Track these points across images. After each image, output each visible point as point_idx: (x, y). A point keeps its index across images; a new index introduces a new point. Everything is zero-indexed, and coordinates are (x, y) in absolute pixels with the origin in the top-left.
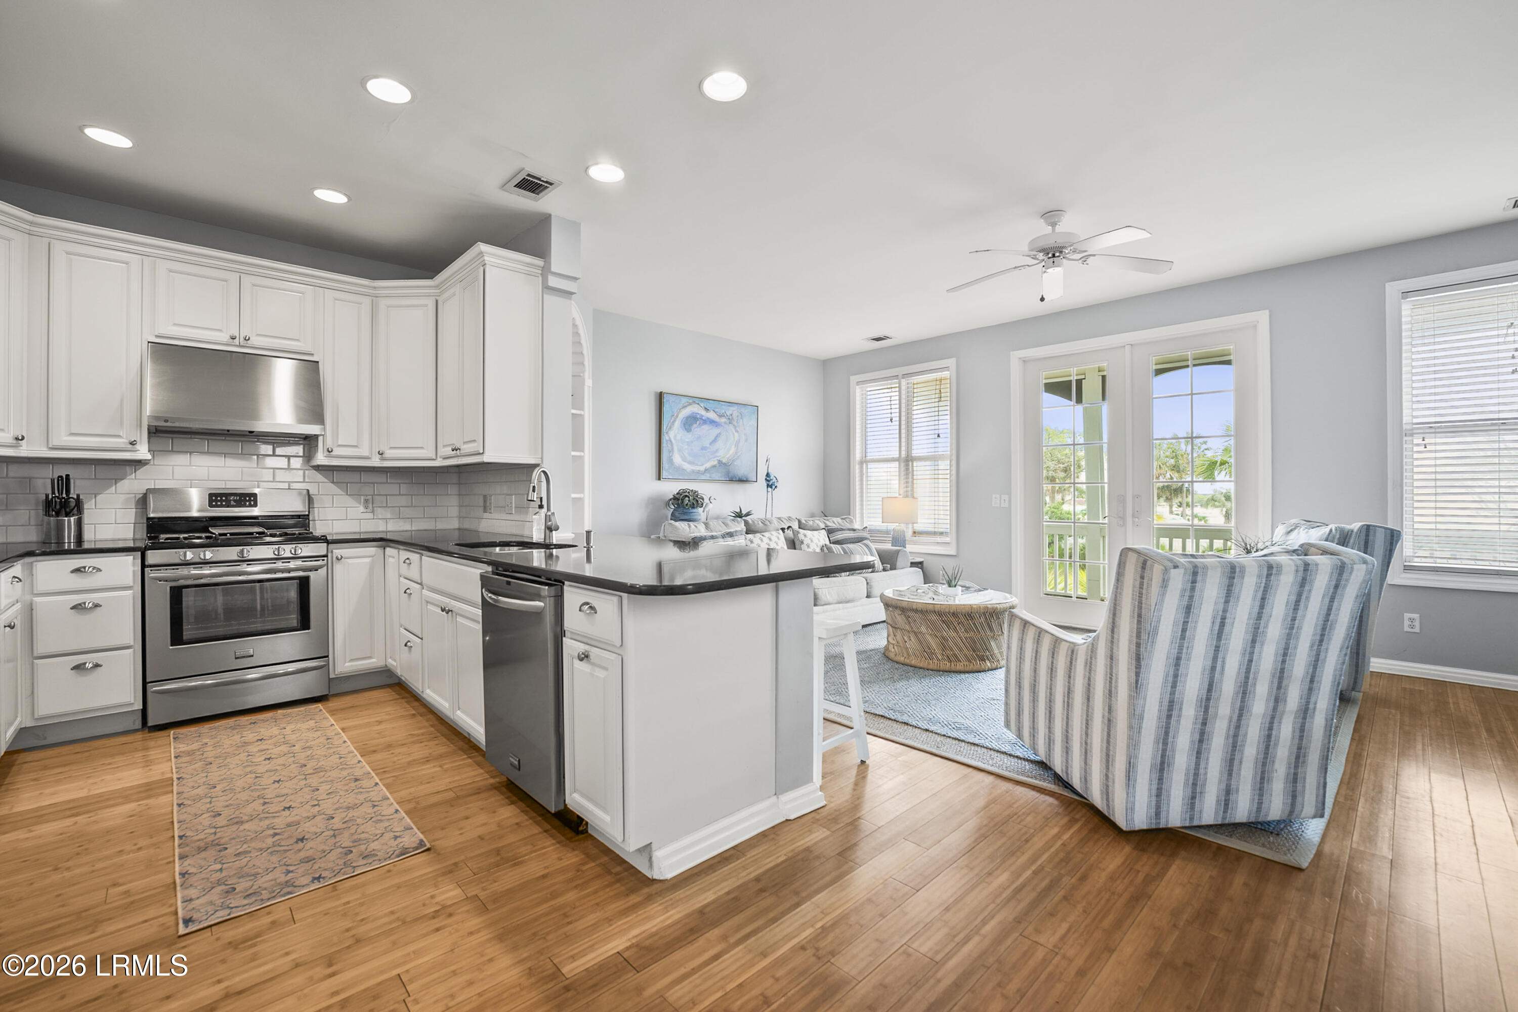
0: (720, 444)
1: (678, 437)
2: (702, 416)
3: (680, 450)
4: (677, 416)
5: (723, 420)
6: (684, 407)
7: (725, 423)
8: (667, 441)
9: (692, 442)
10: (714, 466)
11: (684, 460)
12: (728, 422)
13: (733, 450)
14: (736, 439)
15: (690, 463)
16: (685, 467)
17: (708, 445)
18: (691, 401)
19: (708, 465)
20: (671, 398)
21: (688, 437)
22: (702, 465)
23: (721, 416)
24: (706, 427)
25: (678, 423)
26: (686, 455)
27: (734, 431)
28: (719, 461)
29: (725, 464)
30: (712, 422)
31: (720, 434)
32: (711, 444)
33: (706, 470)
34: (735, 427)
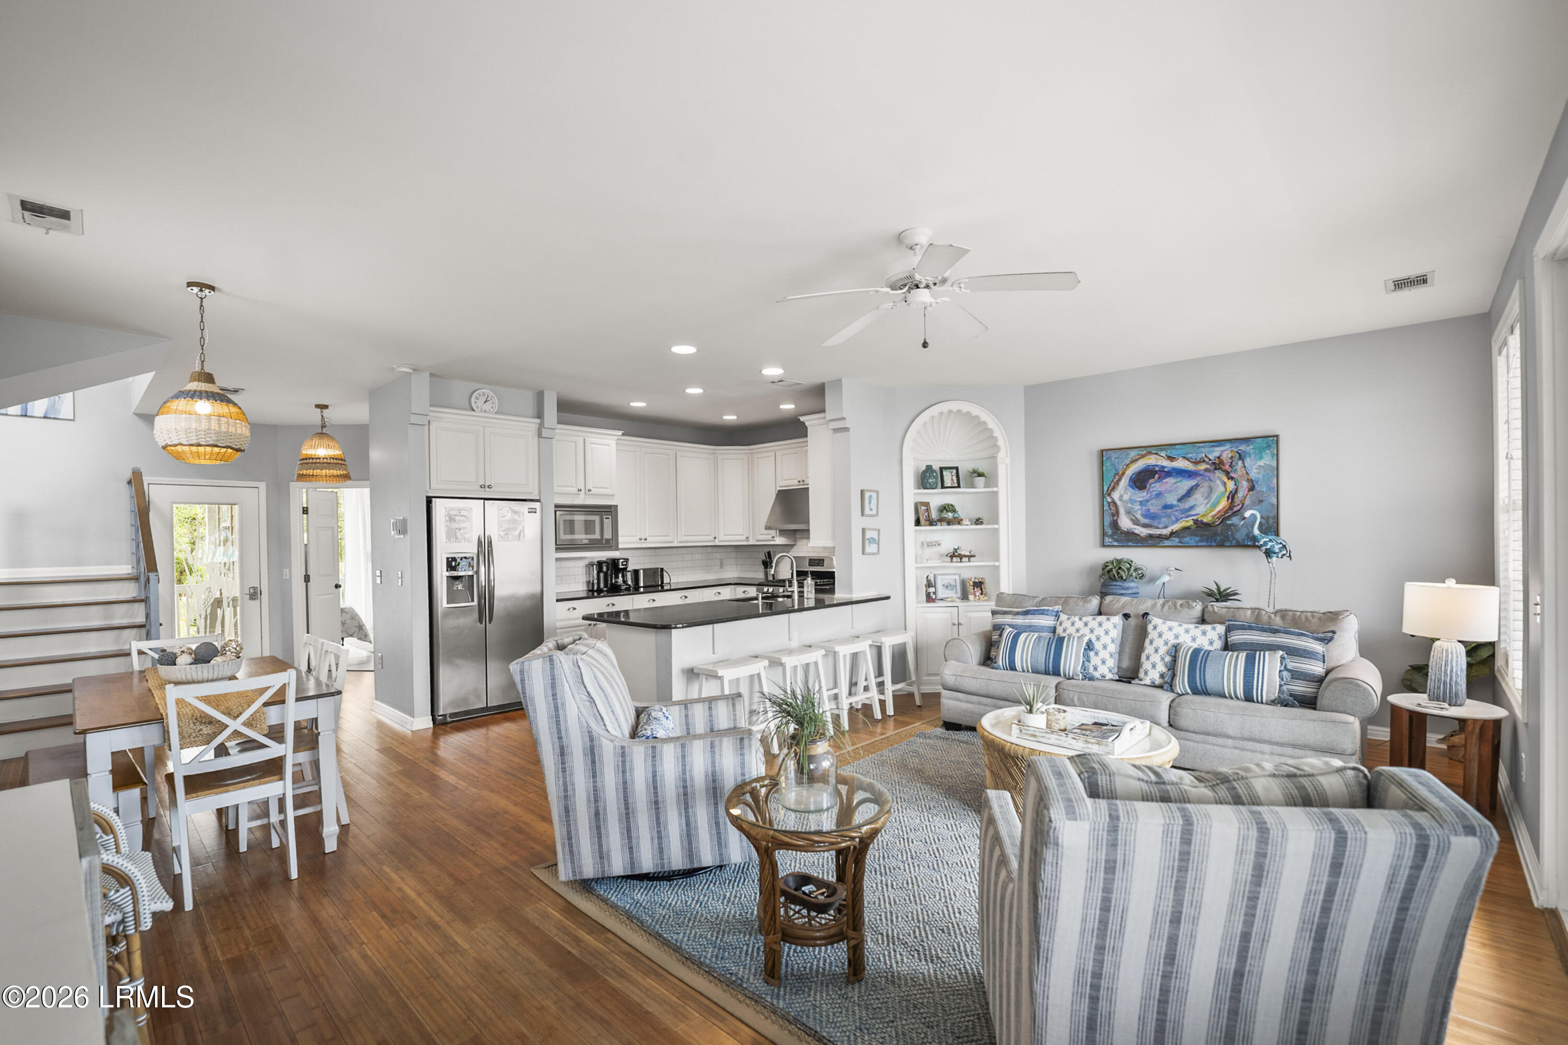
0: (1198, 498)
1: (1126, 497)
2: (1164, 467)
3: (1128, 513)
4: (1123, 474)
5: (1203, 467)
6: (1134, 461)
7: (1206, 470)
8: (1109, 503)
9: (1147, 501)
10: (1188, 528)
11: (1136, 522)
12: (1212, 468)
13: (1223, 504)
14: (1229, 490)
15: (1145, 526)
16: (1136, 531)
17: (1175, 503)
18: (1144, 452)
19: (1176, 527)
20: (1114, 455)
21: (1142, 495)
22: (1166, 527)
23: (1196, 463)
24: (1170, 481)
25: (1124, 482)
26: (1139, 516)
27: (1225, 479)
28: (1196, 521)
29: (1207, 525)
30: (1181, 473)
31: (1197, 485)
32: (1180, 500)
33: (1172, 534)
34: (1227, 473)
